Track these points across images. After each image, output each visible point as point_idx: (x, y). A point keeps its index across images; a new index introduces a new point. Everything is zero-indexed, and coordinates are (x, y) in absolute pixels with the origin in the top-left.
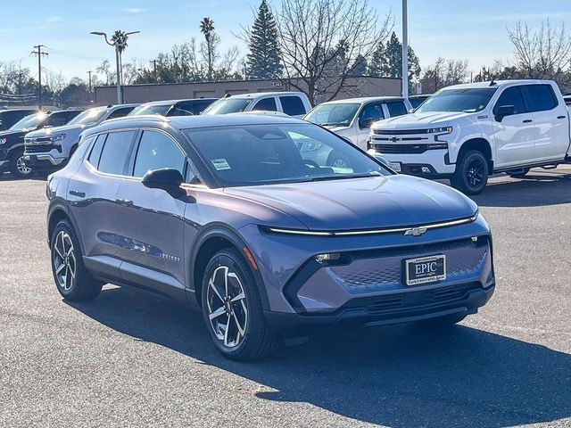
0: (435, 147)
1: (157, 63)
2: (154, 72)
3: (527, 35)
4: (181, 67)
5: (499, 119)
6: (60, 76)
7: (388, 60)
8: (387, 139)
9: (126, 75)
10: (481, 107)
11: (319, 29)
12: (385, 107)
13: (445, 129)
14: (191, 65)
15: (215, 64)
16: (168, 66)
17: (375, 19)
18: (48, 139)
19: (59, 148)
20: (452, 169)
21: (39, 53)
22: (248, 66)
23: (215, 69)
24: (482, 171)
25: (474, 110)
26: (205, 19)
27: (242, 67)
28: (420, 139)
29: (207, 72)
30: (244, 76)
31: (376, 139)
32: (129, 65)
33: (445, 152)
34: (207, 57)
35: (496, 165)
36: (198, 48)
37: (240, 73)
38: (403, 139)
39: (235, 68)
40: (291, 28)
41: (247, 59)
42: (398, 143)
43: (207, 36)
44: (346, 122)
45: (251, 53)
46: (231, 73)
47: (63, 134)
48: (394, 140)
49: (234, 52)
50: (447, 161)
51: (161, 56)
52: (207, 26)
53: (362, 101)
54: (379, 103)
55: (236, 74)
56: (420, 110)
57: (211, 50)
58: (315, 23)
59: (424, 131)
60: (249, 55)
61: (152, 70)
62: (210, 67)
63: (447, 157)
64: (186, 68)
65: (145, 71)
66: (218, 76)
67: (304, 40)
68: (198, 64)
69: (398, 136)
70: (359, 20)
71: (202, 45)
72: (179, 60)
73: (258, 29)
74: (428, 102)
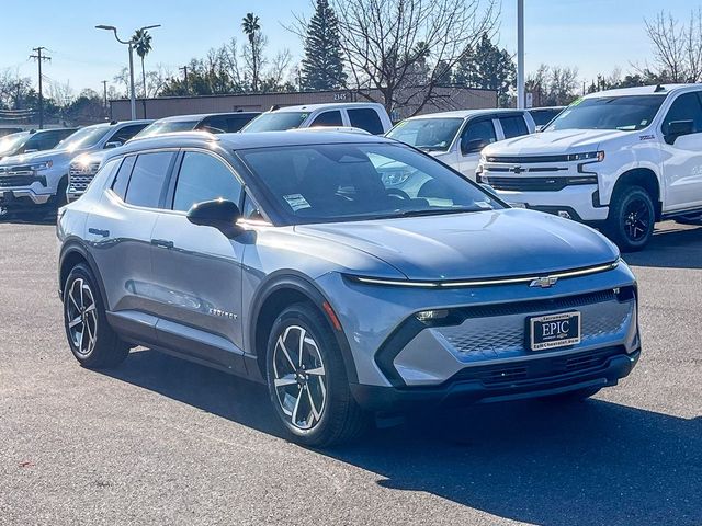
0: (577, 182)
1: (189, 71)
2: (185, 82)
3: (671, 31)
4: (218, 75)
5: (670, 140)
6: (67, 88)
7: (478, 67)
8: (507, 170)
9: (151, 87)
10: (644, 122)
11: (400, 18)
12: (497, 124)
13: (593, 155)
14: (231, 72)
15: (261, 72)
16: (203, 74)
17: (475, 4)
18: (28, 168)
19: (43, 182)
20: (603, 214)
21: (39, 57)
22: (303, 75)
23: (262, 78)
24: (645, 216)
25: (634, 127)
26: (249, 15)
27: (296, 75)
28: (556, 169)
29: (251, 82)
30: (298, 87)
31: (490, 170)
32: (154, 74)
33: (593, 188)
34: (251, 63)
35: (665, 208)
36: (239, 52)
37: (293, 83)
38: (531, 170)
39: (287, 77)
40: (362, 18)
41: (301, 67)
42: (522, 175)
43: (251, 38)
44: (443, 144)
45: (306, 58)
46: (282, 83)
47: (48, 161)
48: (517, 170)
49: (285, 57)
50: (596, 202)
51: (194, 63)
52: (250, 25)
53: (465, 115)
54: (488, 119)
55: (288, 84)
56: (552, 127)
57: (256, 53)
58: (394, 11)
59: (562, 158)
60: (303, 61)
61: (182, 79)
62: (255, 76)
63: (596, 196)
64: (224, 77)
65: (173, 81)
66: (266, 87)
67: (379, 33)
68: (241, 72)
69: (523, 166)
70: (453, 7)
71: (245, 47)
72: (217, 67)
73: (315, 28)
74: (563, 116)
